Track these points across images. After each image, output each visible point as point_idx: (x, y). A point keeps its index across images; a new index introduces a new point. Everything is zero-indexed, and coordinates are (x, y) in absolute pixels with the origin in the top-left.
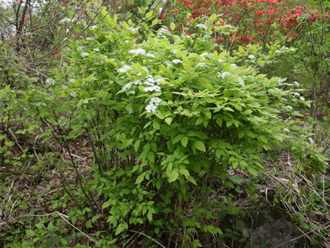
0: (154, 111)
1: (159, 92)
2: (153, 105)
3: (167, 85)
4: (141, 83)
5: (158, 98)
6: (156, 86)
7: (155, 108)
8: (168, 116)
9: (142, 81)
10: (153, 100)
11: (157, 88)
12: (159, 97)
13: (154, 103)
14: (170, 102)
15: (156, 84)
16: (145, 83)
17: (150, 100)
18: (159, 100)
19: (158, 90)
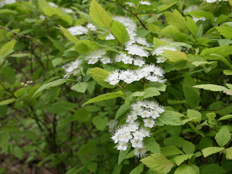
0: (138, 145)
1: (157, 85)
2: (134, 127)
3: (184, 62)
4: (106, 61)
5: (153, 105)
6: (151, 68)
7: (141, 135)
8: (186, 163)
9: (111, 54)
10: (138, 109)
11: (154, 74)
12: (156, 99)
13: (140, 120)
14: (194, 115)
15: (151, 60)
16: (118, 59)
17: (128, 111)
18: (156, 110)
19: (154, 79)
